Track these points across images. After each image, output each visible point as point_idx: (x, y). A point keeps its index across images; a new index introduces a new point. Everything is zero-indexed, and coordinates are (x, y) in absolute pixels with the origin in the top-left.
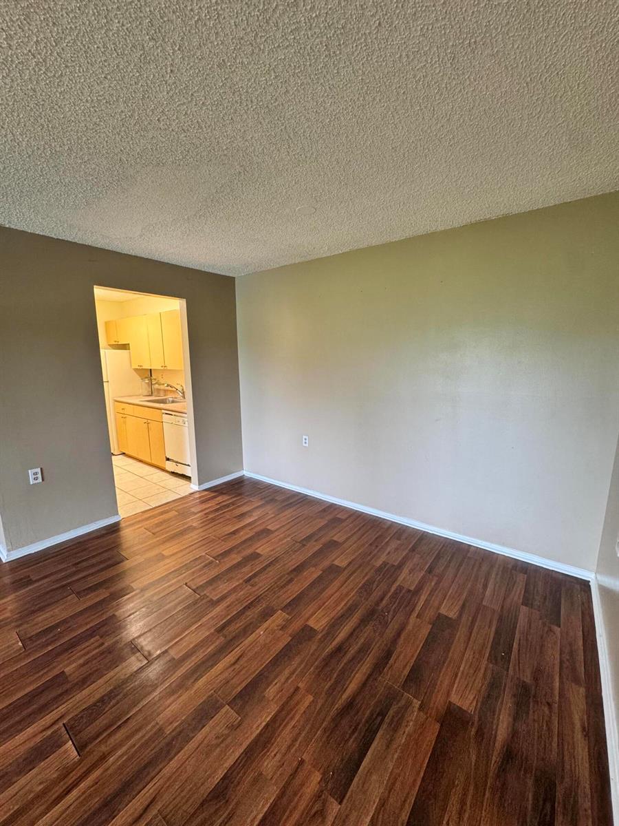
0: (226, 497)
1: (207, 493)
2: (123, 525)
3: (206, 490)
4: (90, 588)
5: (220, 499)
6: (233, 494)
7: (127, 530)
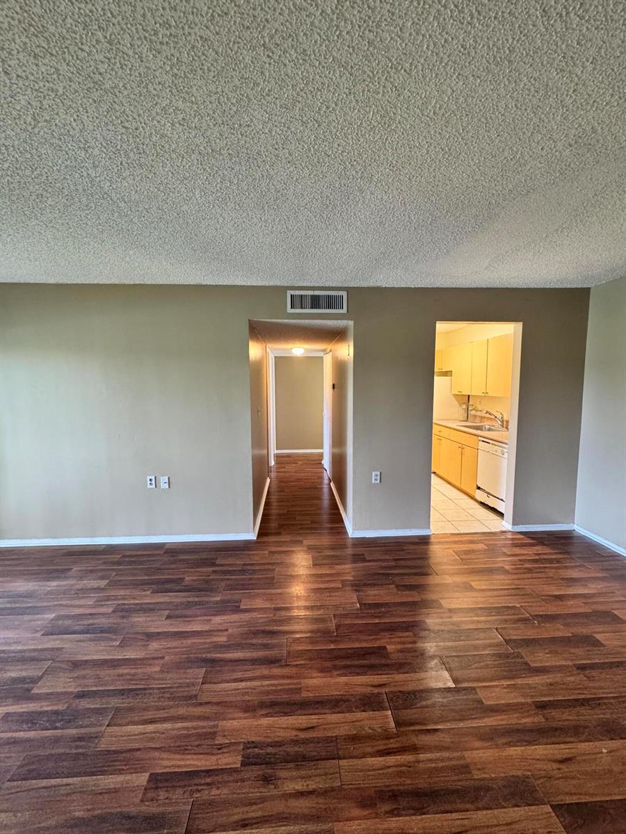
0: (547, 550)
1: (522, 536)
2: (433, 540)
3: (521, 533)
4: (405, 586)
5: (539, 549)
6: (558, 549)
7: (437, 546)
